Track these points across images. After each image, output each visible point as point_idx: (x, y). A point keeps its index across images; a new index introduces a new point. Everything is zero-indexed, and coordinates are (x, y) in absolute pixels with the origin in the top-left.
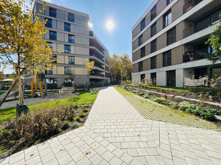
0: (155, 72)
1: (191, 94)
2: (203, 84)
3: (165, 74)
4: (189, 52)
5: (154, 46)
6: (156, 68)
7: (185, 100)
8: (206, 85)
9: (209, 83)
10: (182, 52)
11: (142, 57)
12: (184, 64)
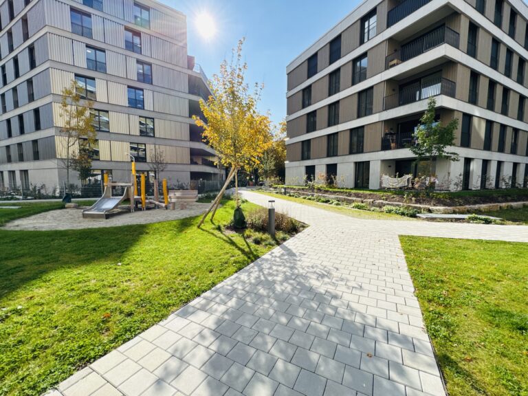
0: (335, 163)
1: (394, 197)
2: (406, 184)
3: (352, 168)
4: (391, 134)
5: (333, 113)
6: (337, 155)
7: (388, 204)
8: (410, 185)
9: (413, 184)
10: (380, 133)
11: (308, 131)
12: (382, 152)
